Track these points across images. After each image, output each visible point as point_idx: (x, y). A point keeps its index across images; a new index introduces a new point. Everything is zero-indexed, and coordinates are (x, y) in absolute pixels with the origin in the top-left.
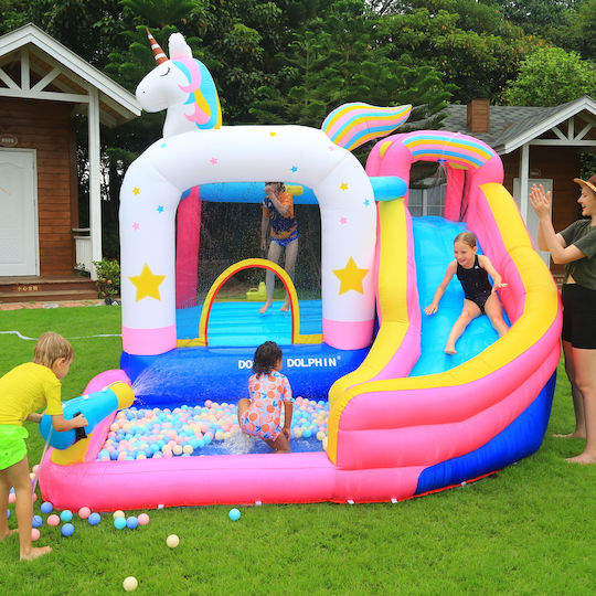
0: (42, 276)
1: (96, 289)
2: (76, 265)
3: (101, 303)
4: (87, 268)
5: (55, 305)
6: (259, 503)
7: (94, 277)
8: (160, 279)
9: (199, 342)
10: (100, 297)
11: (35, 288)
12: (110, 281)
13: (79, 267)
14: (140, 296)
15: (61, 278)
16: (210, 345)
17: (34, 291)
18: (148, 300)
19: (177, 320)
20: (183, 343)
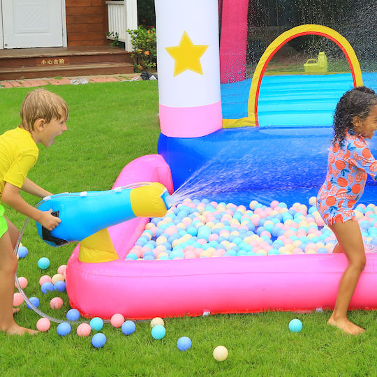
0: (69, 48)
1: (131, 61)
2: (108, 34)
3: (137, 77)
4: (121, 38)
5: (84, 80)
6: (319, 310)
7: (129, 48)
8: (201, 50)
9: (248, 121)
10: (135, 70)
11: (62, 61)
12: (147, 53)
13: (112, 37)
14: (179, 69)
15: (90, 50)
16: (261, 125)
17: (60, 65)
18: (188, 73)
19: (222, 97)
20: (231, 123)
